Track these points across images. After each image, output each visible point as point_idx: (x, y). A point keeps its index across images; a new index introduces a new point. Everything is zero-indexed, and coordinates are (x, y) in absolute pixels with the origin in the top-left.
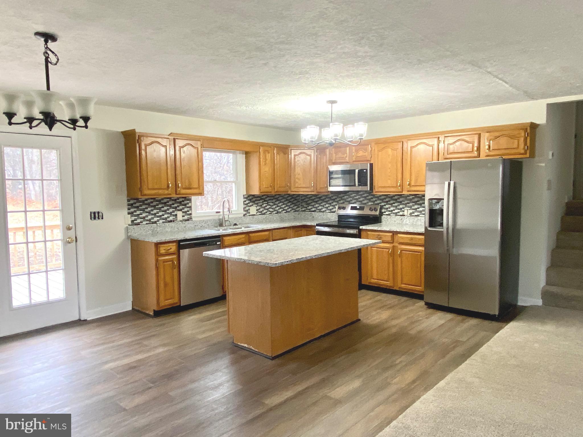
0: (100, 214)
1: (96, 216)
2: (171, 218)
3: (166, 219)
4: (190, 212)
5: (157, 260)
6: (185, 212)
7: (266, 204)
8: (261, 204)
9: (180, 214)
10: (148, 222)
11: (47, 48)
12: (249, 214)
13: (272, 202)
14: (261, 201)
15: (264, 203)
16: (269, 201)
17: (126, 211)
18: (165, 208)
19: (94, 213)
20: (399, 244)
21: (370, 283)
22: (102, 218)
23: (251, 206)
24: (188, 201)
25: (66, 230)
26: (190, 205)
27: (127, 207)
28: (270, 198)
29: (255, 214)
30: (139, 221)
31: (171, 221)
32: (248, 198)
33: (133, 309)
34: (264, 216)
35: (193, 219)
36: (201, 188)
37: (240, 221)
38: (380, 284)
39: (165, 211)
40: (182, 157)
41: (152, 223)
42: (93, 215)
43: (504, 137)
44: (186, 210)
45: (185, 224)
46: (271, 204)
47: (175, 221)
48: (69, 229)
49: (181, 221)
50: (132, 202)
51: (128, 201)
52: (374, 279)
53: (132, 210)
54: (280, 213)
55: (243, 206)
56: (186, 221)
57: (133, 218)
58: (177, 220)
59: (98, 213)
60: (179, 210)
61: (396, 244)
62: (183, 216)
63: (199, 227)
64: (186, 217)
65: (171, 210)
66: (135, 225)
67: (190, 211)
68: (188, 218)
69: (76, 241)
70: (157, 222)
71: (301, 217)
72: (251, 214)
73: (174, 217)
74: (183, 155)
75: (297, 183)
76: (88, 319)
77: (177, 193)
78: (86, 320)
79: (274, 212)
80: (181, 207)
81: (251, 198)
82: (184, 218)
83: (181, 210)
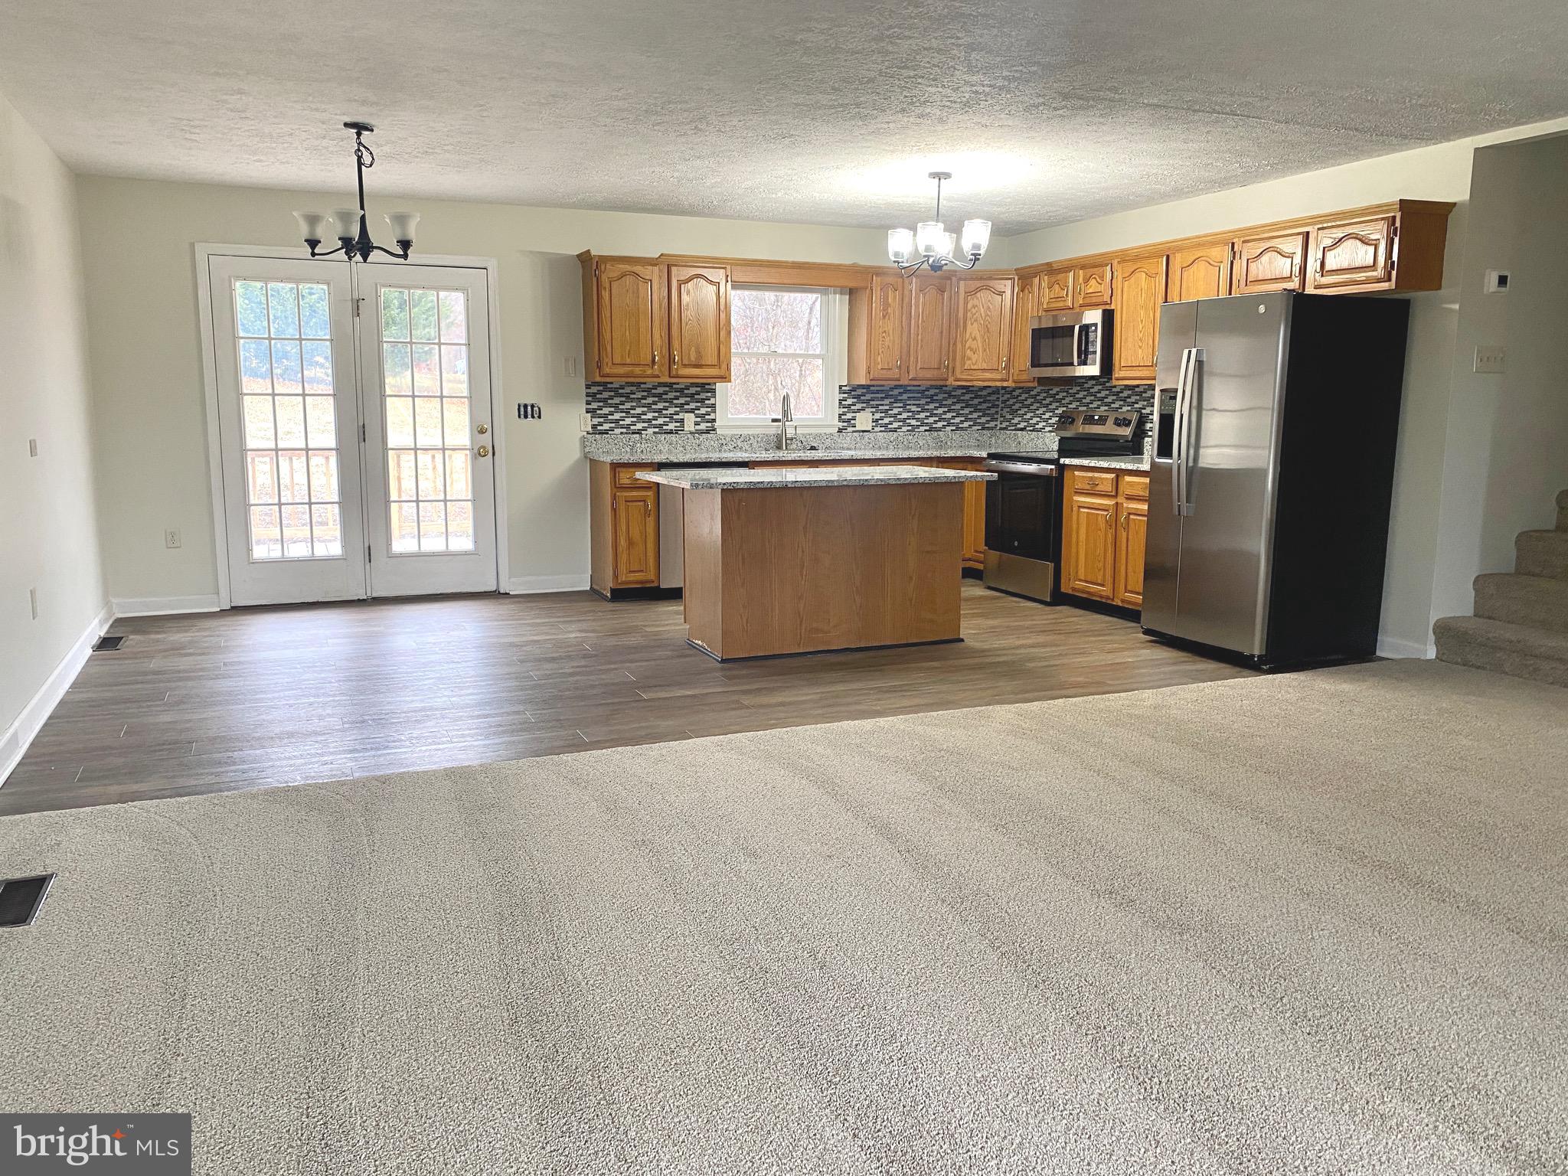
0: (536, 409)
1: (527, 411)
2: (672, 426)
3: (660, 426)
4: (712, 416)
5: (614, 497)
6: (702, 416)
7: (900, 407)
8: (887, 407)
9: (690, 419)
10: (624, 430)
11: (360, 144)
12: (854, 429)
13: (918, 405)
14: (887, 401)
15: (895, 405)
16: (908, 402)
17: (584, 407)
18: (660, 406)
19: (526, 406)
20: (1127, 498)
21: (1074, 589)
22: (539, 417)
23: (859, 411)
24: (709, 394)
25: (477, 433)
26: (712, 401)
27: (585, 399)
28: (911, 395)
29: (870, 429)
30: (606, 426)
31: (671, 432)
32: (853, 393)
33: (591, 587)
34: (893, 436)
35: (719, 431)
36: (724, 366)
37: (828, 442)
38: (1088, 593)
39: (659, 411)
40: (684, 303)
41: (633, 433)
42: (522, 409)
43: (1348, 239)
44: (703, 411)
45: (699, 439)
46: (914, 408)
47: (679, 432)
48: (482, 431)
49: (691, 433)
50: (594, 389)
51: (588, 387)
52: (1080, 580)
53: (594, 405)
54: (938, 430)
55: (838, 411)
56: (702, 433)
57: (596, 421)
58: (683, 430)
59: (533, 406)
60: (687, 412)
61: (1120, 499)
62: (697, 424)
63: (731, 447)
64: (703, 426)
65: (671, 410)
66: (599, 433)
67: (712, 414)
68: (707, 427)
69: (494, 454)
70: (643, 432)
71: (996, 442)
72: (857, 429)
73: (678, 424)
74: (685, 298)
75: (969, 359)
76: (511, 593)
77: (672, 375)
78: (509, 594)
79: (922, 429)
80: (693, 406)
81: (859, 392)
82: (698, 427)
83: (692, 411)
